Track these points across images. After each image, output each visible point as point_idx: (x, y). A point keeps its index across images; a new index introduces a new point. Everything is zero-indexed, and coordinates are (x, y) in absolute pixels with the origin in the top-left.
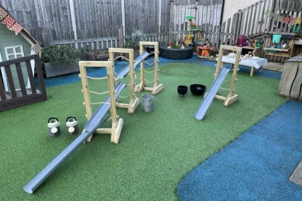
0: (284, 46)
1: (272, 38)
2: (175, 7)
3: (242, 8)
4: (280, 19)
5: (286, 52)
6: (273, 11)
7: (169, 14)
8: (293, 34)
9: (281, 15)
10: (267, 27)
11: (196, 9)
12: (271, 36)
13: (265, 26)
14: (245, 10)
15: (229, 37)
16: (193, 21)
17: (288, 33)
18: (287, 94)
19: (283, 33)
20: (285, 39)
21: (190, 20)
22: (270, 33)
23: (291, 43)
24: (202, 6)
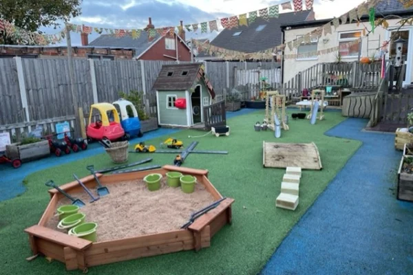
0: (335, 94)
1: (326, 90)
2: (239, 71)
3: (301, 71)
4: (329, 77)
5: (336, 98)
6: (324, 71)
7: (234, 77)
8: (339, 86)
9: (329, 74)
10: (321, 82)
11: (259, 72)
12: (325, 89)
13: (320, 81)
14: (304, 72)
15: (290, 92)
16: (266, 81)
17: (336, 85)
18: (347, 115)
19: (334, 86)
20: (334, 89)
21: (264, 81)
22: (324, 86)
23: (339, 91)
24: (264, 70)
